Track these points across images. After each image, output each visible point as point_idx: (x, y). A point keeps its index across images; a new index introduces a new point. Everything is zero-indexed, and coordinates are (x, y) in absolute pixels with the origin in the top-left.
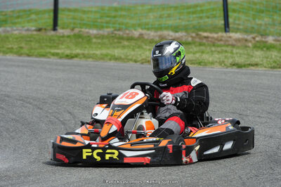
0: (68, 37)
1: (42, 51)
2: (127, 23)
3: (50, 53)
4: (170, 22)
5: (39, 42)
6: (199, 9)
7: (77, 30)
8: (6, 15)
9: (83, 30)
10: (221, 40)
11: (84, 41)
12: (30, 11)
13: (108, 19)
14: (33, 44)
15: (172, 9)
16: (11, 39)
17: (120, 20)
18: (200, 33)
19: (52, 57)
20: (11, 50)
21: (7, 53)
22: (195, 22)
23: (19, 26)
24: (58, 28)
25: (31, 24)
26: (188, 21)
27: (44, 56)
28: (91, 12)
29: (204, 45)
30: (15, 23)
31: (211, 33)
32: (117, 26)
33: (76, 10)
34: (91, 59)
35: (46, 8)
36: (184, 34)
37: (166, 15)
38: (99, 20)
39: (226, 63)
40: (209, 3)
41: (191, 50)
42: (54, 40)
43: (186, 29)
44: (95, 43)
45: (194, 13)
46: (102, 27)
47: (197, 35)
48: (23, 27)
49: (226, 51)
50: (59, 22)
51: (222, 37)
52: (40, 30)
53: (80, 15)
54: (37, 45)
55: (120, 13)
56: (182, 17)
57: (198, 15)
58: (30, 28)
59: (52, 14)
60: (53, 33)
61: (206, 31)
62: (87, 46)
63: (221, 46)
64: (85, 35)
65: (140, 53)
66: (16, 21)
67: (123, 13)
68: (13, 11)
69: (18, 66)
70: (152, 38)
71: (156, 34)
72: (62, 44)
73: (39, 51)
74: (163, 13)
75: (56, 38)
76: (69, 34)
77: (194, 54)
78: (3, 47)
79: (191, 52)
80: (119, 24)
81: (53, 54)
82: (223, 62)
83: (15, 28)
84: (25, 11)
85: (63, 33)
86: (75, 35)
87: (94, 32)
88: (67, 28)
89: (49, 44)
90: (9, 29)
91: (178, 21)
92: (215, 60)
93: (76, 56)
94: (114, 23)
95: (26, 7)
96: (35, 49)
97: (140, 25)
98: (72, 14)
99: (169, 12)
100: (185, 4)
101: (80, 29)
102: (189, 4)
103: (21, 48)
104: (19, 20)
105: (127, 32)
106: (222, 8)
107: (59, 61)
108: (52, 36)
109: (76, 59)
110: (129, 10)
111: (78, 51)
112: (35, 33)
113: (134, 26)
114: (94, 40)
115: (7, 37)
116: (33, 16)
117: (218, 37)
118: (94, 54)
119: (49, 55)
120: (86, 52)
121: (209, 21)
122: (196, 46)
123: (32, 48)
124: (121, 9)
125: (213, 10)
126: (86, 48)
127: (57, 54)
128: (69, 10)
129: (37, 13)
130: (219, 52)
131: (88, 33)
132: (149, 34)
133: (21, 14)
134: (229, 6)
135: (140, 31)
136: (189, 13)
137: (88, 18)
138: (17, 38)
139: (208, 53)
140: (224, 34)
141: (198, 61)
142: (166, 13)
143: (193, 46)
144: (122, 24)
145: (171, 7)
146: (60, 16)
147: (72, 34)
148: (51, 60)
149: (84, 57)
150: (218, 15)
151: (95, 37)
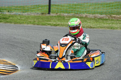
0: (55, 17)
1: (44, 23)
2: (80, 11)
3: (47, 23)
4: (99, 11)
5: (42, 19)
6: (111, 5)
7: (59, 14)
8: (28, 7)
9: (61, 14)
11: (62, 18)
12: (38, 5)
13: (72, 9)
14: (40, 20)
15: (100, 5)
16: (30, 18)
17: (77, 9)
20: (30, 22)
21: (29, 24)
22: (110, 11)
23: (34, 12)
24: (50, 13)
25: (39, 11)
26: (107, 10)
27: (44, 25)
28: (65, 6)
29: (114, 20)
30: (32, 11)
31: (116, 15)
32: (76, 12)
33: (58, 5)
34: (64, 26)
35: (45, 4)
36: (105, 15)
38: (68, 10)
40: (116, 2)
41: (108, 22)
43: (106, 13)
44: (66, 19)
45: (109, 6)
46: (69, 13)
47: (111, 16)
48: (36, 13)
50: (51, 10)
52: (43, 14)
53: (60, 7)
54: (42, 20)
55: (77, 7)
56: (104, 8)
57: (111, 7)
58: (39, 13)
59: (48, 7)
60: (48, 15)
61: (114, 14)
62: (63, 21)
64: (62, 16)
65: (85, 24)
66: (33, 10)
67: (79, 7)
68: (31, 6)
69: (33, 29)
70: (91, 17)
71: (92, 16)
72: (52, 20)
73: (42, 23)
74: (96, 6)
75: (50, 17)
77: (109, 24)
78: (27, 21)
80: (77, 11)
81: (49, 24)
83: (32, 13)
84: (36, 5)
85: (52, 15)
86: (58, 16)
87: (66, 14)
88: (54, 13)
89: (47, 20)
90: (29, 13)
91: (102, 10)
92: (118, 27)
93: (58, 25)
94: (74, 11)
95: (37, 4)
96: (41, 22)
97: (85, 12)
98: (57, 7)
99: (98, 6)
100: (105, 3)
101: (60, 14)
102: (107, 3)
103: (35, 21)
104: (34, 9)
105: (80, 15)
107: (51, 27)
108: (48, 16)
110: (81, 5)
111: (59, 23)
112: (41, 15)
113: (83, 12)
114: (66, 18)
115: (29, 17)
116: (40, 8)
117: (119, 17)
118: (66, 24)
119: (46, 24)
120: (62, 23)
121: (116, 10)
122: (110, 21)
123: (39, 22)
124: (78, 5)
125: (117, 5)
126: (62, 21)
127: (50, 24)
128: (56, 5)
129: (42, 6)
130: (120, 23)
131: (63, 15)
133: (35, 7)
135: (86, 14)
136: (107, 6)
137: (63, 9)
138: (33, 18)
139: (115, 23)
141: (111, 27)
143: (109, 21)
144: (78, 11)
145: (99, 4)
146: (51, 8)
147: (57, 15)
148: (47, 27)
149: (62, 25)
150: (119, 7)
151: (67, 17)
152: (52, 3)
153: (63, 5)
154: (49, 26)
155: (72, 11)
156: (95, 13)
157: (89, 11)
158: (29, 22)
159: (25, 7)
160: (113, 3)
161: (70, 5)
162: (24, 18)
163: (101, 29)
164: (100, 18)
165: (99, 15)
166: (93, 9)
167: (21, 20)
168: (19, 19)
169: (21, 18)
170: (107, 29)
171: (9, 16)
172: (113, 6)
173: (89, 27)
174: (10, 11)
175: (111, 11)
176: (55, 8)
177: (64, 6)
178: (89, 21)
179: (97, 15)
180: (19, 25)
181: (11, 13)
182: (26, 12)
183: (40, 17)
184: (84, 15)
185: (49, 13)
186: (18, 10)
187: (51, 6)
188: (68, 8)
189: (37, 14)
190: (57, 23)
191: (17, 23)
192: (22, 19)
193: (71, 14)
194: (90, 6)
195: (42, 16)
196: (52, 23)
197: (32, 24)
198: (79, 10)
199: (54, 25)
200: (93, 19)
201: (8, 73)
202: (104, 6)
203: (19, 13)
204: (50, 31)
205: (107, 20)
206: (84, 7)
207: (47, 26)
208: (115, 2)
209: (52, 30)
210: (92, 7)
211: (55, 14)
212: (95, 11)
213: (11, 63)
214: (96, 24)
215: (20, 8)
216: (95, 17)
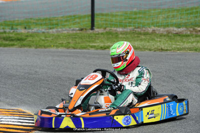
152: (96, 12)
154: (92, 50)
155: (130, 23)
156: (168, 26)
157: (158, 23)
158: (59, 44)
159: (53, 20)
160: (198, 8)
162: (51, 38)
163: (178, 52)
164: (177, 34)
165: (175, 29)
167: (46, 42)
168: (43, 40)
169: (47, 39)
170: (188, 51)
171: (27, 36)
172: (197, 12)
173: (159, 50)
174: (27, 28)
175: (195, 21)
176: (102, 18)
178: (159, 40)
179: (171, 29)
180: (43, 49)
181: (30, 31)
184: (150, 29)
185: (92, 28)
186: (41, 24)
187: (95, 16)
188: (123, 18)
190: (106, 45)
191: (40, 46)
193: (128, 28)
194: (160, 14)
195: (81, 33)
196: (98, 44)
197: (65, 47)
198: (142, 21)
199: (102, 48)
200: (165, 36)
202: (183, 14)
203: (43, 31)
205: (188, 36)
206: (150, 15)
207: (89, 49)
209: (97, 56)
210: (163, 15)
211: (102, 29)
212: (168, 23)
214: (171, 43)
215: (44, 22)
216: (169, 32)
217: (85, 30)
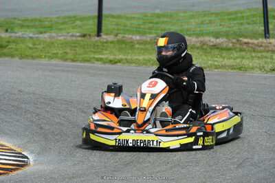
0: (112, 42)
1: (86, 56)
3: (94, 58)
4: (212, 29)
5: (84, 48)
6: (240, 15)
7: (120, 36)
8: (51, 21)
9: (126, 36)
10: (261, 46)
11: (128, 46)
12: (74, 17)
13: (151, 25)
14: (77, 49)
15: (214, 15)
16: (56, 45)
17: (162, 26)
18: (241, 39)
19: (96, 62)
20: (55, 56)
21: (52, 59)
22: (236, 29)
23: (64, 33)
24: (102, 34)
25: (75, 30)
26: (229, 27)
27: (88, 61)
28: (135, 18)
29: (245, 50)
30: (61, 29)
31: (251, 39)
32: (160, 32)
33: (119, 17)
34: (134, 65)
35: (91, 14)
36: (225, 39)
37: (207, 22)
39: (266, 68)
40: (250, 10)
41: (232, 56)
42: (98, 46)
43: (227, 35)
44: (138, 48)
45: (234, 19)
46: (145, 33)
47: (238, 41)
48: (68, 33)
49: (266, 57)
50: (103, 28)
51: (262, 42)
52: (84, 36)
53: (123, 21)
54: (82, 50)
56: (223, 24)
57: (238, 21)
58: (75, 34)
59: (96, 20)
60: (97, 38)
61: (246, 37)
62: (131, 52)
63: (261, 52)
64: (129, 41)
66: (61, 27)
67: (165, 20)
68: (57, 18)
69: (63, 71)
70: (193, 44)
71: (197, 40)
72: (106, 49)
73: (84, 56)
74: (204, 19)
75: (100, 44)
76: (113, 40)
77: (234, 59)
78: (48, 53)
79: (232, 58)
81: (98, 60)
82: (263, 67)
83: (60, 34)
84: (69, 17)
85: (106, 39)
86: (118, 40)
87: (138, 38)
88: (110, 34)
89: (92, 50)
90: (54, 35)
91: (219, 27)
92: (255, 65)
93: (119, 61)
94: (156, 30)
95: (71, 14)
96: (80, 54)
98: (115, 20)
99: (209, 19)
100: (225, 11)
101: (123, 35)
102: (230, 11)
103: (66, 53)
104: (64, 26)
106: (262, 15)
107: (103, 66)
108: (96, 41)
109: (119, 64)
110: (171, 16)
111: (122, 56)
112: (79, 39)
114: (137, 46)
115: (53, 43)
116: (78, 23)
117: (258, 43)
118: (137, 59)
119: (93, 60)
120: (129, 57)
121: (250, 27)
122: (236, 52)
123: (76, 54)
124: (164, 16)
125: (254, 16)
126: (129, 53)
127: (100, 60)
128: (113, 17)
129: (82, 19)
130: (259, 57)
131: (131, 38)
132: (191, 40)
133: (67, 20)
134: (269, 13)
136: (229, 19)
137: (131, 24)
138: (62, 44)
139: (248, 58)
140: (264, 40)
141: (239, 67)
142: (207, 19)
143: (234, 52)
145: (212, 14)
146: (104, 22)
147: (116, 39)
148: (94, 65)
149: (128, 62)
150: (258, 21)
151: (138, 43)
152: (105, 12)
153: (130, 16)
154: (98, 64)
155: (150, 28)
156: (202, 35)
157: (188, 30)
158: (53, 54)
159: (44, 21)
160: (244, 11)
161: (146, 16)
162: (42, 46)
163: (216, 70)
164: (215, 45)
165: (212, 39)
166: (198, 24)
167: (34, 50)
168: (31, 48)
169: (36, 46)
170: (230, 71)
171: (9, 42)
172: (243, 17)
174: (9, 30)
175: (239, 29)
176: (113, 22)
177: (132, 18)
179: (207, 39)
180: (30, 61)
181: (13, 34)
182: (45, 32)
183: (79, 44)
185: (99, 35)
186: (28, 27)
187: (104, 18)
188: (141, 22)
189: (72, 36)
190: (117, 57)
191: (26, 57)
192: (38, 47)
193: (148, 35)
194: (191, 18)
195: (83, 41)
196: (106, 56)
197: (61, 58)
198: (167, 27)
199: (111, 62)
200: (198, 48)
201: (5, 172)
202: (224, 19)
203: (31, 35)
204: (101, 74)
205: (230, 49)
206: (178, 20)
207: (94, 63)
208: (248, 9)
209: (105, 72)
210: (196, 20)
211: (112, 36)
212: (202, 31)
213: (12, 148)
214: (205, 58)
215: (32, 24)
216: (203, 43)
217: (88, 36)
